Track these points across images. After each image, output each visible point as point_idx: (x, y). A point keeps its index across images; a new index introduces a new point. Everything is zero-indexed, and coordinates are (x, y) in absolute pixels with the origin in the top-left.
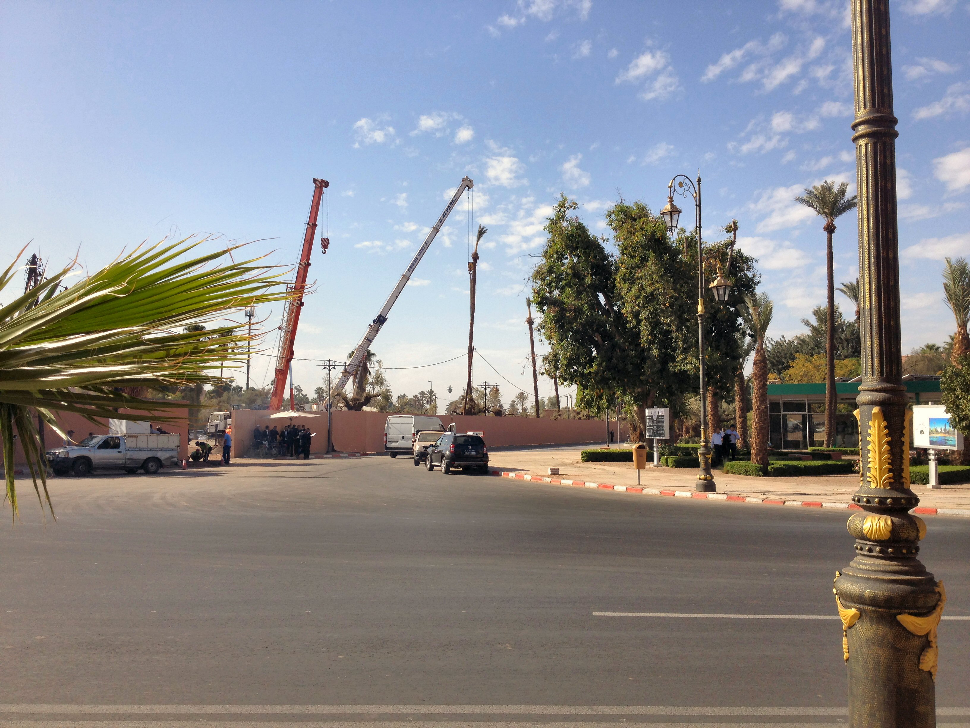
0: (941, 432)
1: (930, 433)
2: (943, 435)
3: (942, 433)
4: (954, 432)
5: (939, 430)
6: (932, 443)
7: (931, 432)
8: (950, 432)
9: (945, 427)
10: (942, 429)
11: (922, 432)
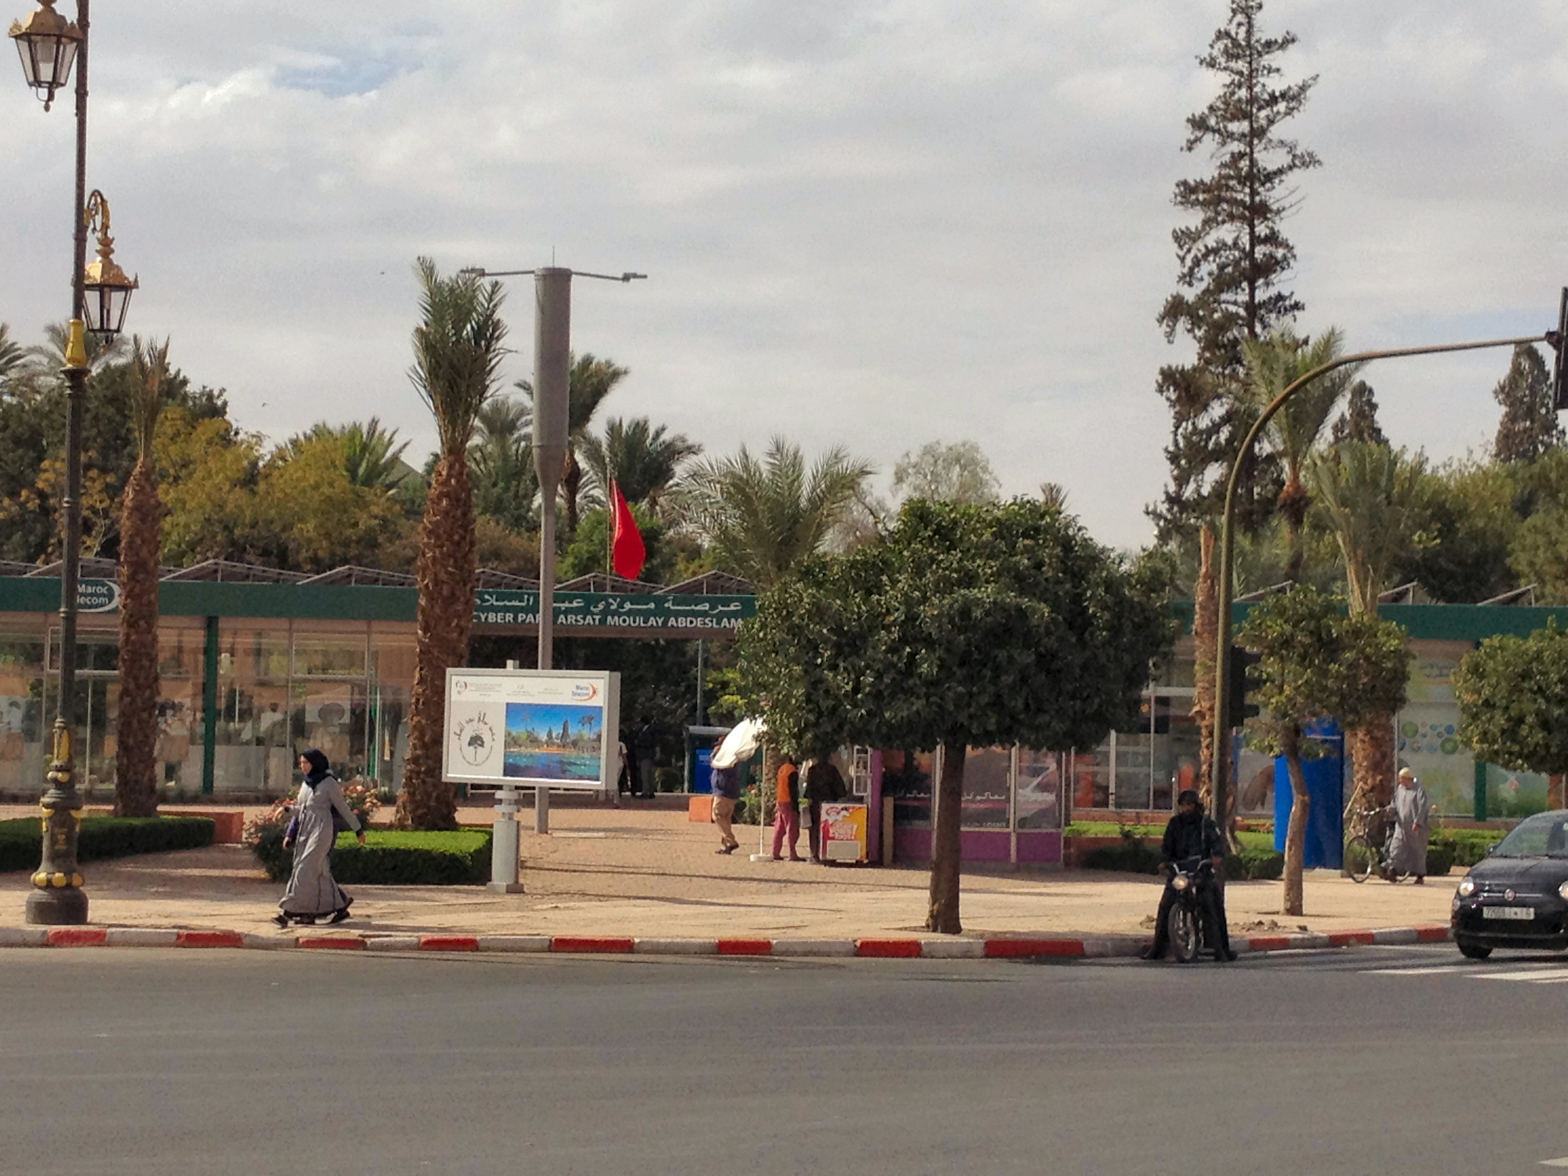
0: (550, 742)
1: (507, 745)
2: (554, 750)
3: (553, 744)
4: (595, 745)
5: (544, 737)
6: (509, 770)
7: (511, 741)
8: (580, 744)
9: (565, 729)
10: (554, 735)
11: (476, 741)
